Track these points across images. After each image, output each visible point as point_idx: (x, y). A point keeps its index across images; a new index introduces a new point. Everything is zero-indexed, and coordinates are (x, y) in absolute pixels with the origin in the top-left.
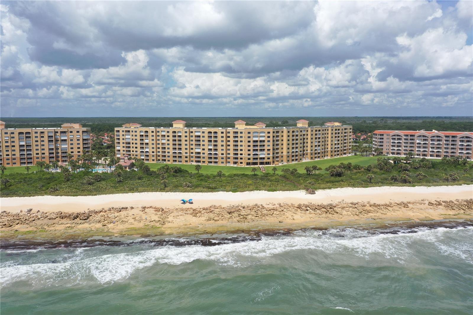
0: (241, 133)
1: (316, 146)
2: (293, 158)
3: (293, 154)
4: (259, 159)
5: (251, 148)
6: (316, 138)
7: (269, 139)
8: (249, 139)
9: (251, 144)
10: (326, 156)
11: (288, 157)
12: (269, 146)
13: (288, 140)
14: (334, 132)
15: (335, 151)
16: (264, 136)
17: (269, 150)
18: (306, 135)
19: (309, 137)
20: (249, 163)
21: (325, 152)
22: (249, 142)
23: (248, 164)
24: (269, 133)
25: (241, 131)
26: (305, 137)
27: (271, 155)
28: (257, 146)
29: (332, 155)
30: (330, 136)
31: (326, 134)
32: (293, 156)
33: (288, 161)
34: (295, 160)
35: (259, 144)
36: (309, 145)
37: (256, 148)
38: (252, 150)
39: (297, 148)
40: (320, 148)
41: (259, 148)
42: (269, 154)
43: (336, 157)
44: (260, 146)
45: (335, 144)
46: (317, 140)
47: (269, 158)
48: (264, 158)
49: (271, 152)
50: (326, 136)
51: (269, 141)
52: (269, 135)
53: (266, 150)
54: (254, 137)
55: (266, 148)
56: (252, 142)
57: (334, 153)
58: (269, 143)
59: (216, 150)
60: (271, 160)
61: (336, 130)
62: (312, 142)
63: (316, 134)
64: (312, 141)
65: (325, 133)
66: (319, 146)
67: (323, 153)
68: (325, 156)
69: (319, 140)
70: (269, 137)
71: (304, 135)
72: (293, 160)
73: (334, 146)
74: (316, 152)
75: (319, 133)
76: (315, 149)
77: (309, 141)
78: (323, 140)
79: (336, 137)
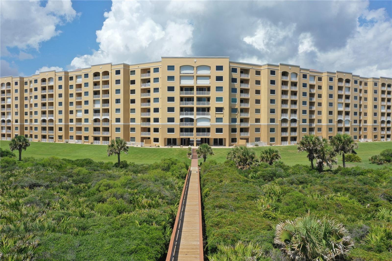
0: (156, 70)
1: (340, 113)
2: (285, 135)
3: (284, 125)
4: (195, 130)
5: (177, 105)
6: (340, 96)
7: (219, 84)
8: (171, 84)
9: (177, 94)
10: (362, 136)
11: (272, 130)
12: (219, 99)
13: (273, 92)
14: (380, 88)
15: (383, 129)
16: (209, 77)
17: (219, 110)
18: (316, 87)
19: (325, 92)
20: (175, 140)
21: (360, 129)
22: (171, 89)
23: (171, 142)
24: (219, 68)
25: (156, 65)
26: (314, 91)
27: (225, 123)
28: (190, 99)
29: (375, 137)
30: (370, 96)
31: (363, 91)
32: (284, 130)
33: (272, 140)
34: (289, 139)
35: (195, 94)
36: (324, 109)
37: (189, 105)
38: (177, 110)
39: (294, 112)
40: (349, 118)
41: (195, 105)
42: (219, 120)
43: (384, 140)
44: (199, 99)
45: (383, 114)
46: (343, 100)
47: (219, 130)
48: (208, 130)
49: (226, 115)
50: (361, 95)
51: (219, 89)
52: (219, 73)
53: (213, 110)
54: (181, 77)
55: (213, 104)
56: (177, 89)
57: (379, 133)
58: (219, 94)
59: (106, 111)
60: (225, 135)
61: (383, 85)
62: (331, 104)
63: (340, 88)
64: (331, 100)
65: (361, 90)
66: (347, 113)
67: (355, 129)
68: (360, 137)
69: (347, 101)
70: (219, 79)
71: (312, 87)
72: (284, 139)
73: (380, 118)
74: (340, 125)
75: (347, 85)
76: (339, 119)
77: (324, 100)
78: (357, 102)
79: (383, 100)
